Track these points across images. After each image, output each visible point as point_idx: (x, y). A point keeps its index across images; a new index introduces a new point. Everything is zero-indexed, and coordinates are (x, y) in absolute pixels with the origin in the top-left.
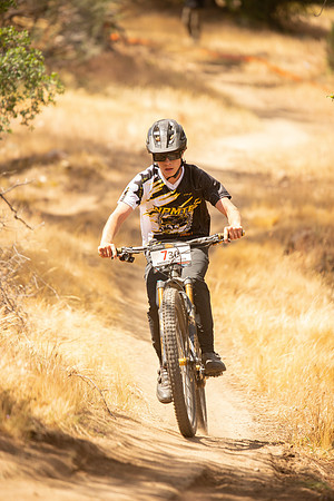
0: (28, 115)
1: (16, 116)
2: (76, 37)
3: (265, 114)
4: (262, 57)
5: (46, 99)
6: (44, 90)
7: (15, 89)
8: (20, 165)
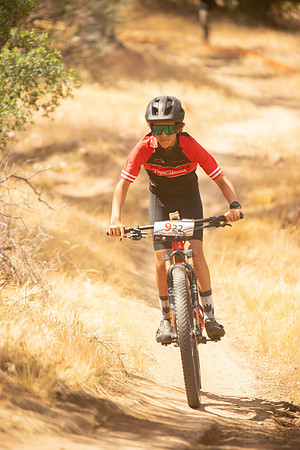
0: (49, 108)
1: (38, 110)
2: (91, 37)
3: (262, 103)
4: (258, 51)
5: (64, 93)
6: (63, 85)
7: (36, 84)
8: (42, 153)
